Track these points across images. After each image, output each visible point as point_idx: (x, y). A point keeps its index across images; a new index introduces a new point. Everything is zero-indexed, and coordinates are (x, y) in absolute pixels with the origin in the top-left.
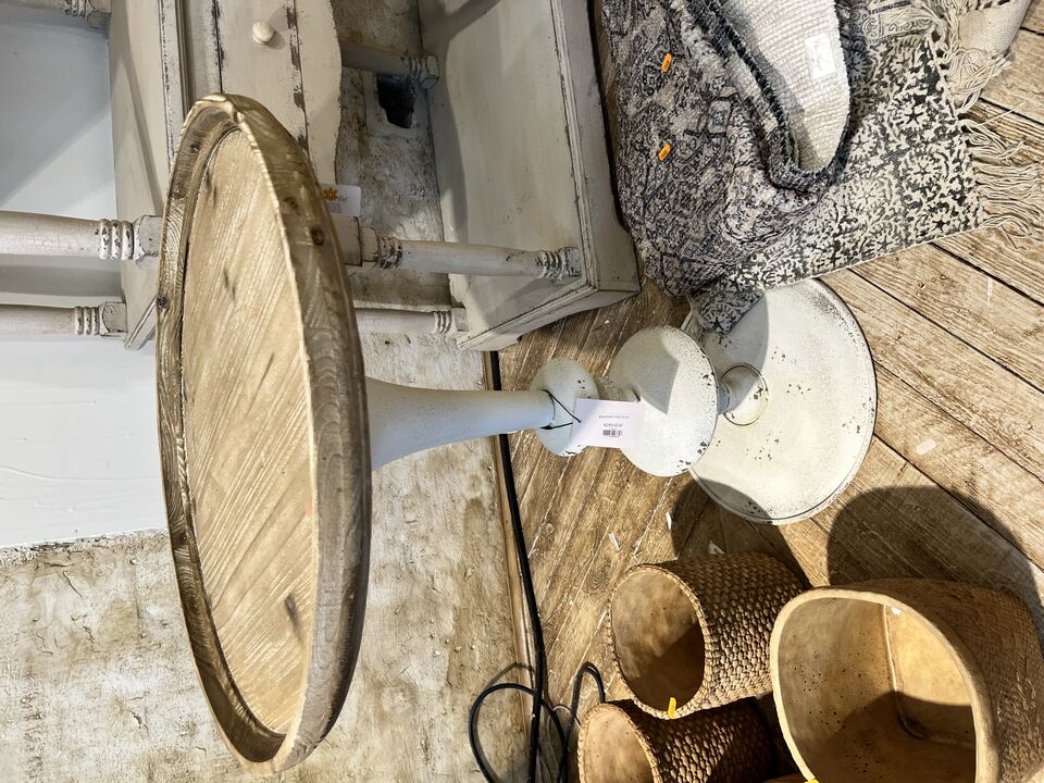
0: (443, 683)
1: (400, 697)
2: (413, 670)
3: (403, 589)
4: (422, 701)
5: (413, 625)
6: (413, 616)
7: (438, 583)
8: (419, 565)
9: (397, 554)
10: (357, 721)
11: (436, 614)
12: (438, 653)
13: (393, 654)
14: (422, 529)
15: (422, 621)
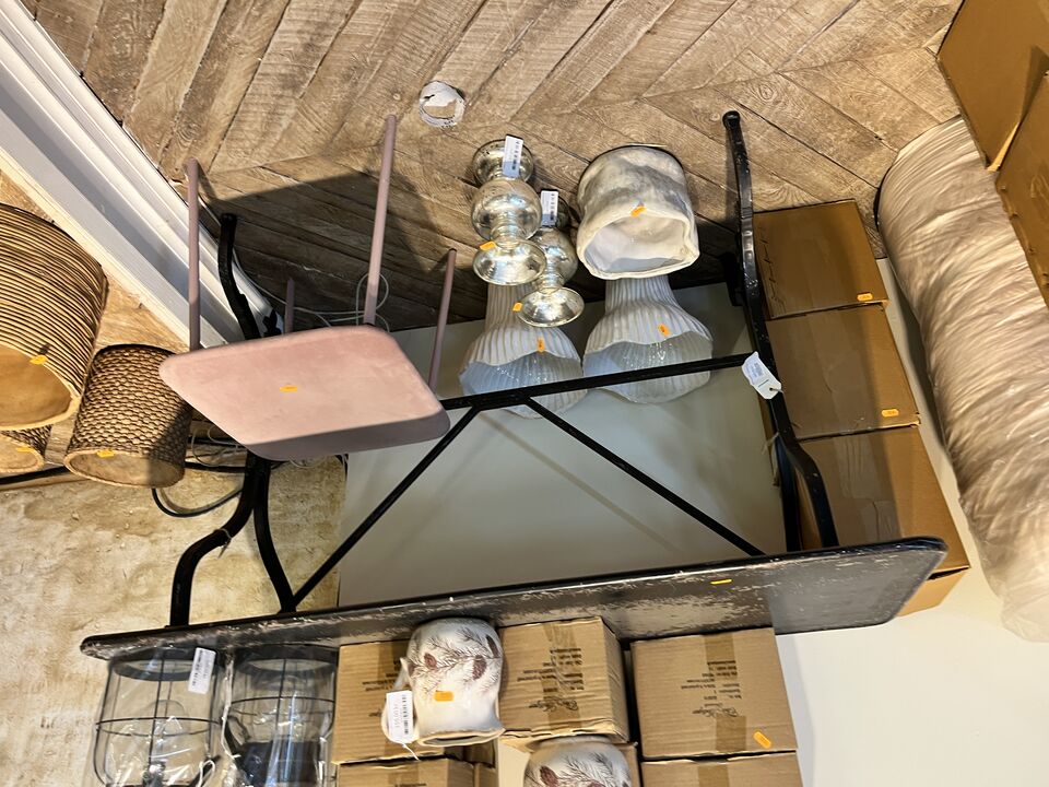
0: (146, 540)
1: (141, 579)
2: (128, 567)
3: (67, 575)
4: (152, 559)
5: (94, 567)
6: (88, 566)
7: (73, 544)
8: (55, 562)
9: (40, 582)
10: (144, 617)
11: (94, 547)
12: (123, 545)
13: (108, 584)
14: (29, 558)
15: (95, 559)
